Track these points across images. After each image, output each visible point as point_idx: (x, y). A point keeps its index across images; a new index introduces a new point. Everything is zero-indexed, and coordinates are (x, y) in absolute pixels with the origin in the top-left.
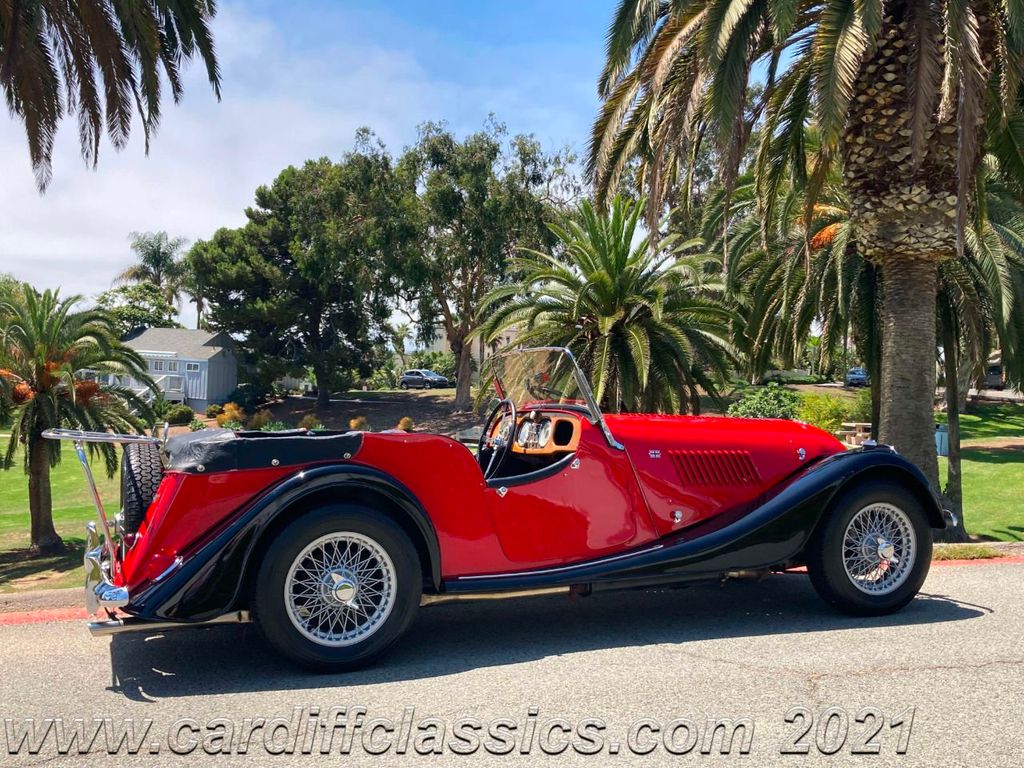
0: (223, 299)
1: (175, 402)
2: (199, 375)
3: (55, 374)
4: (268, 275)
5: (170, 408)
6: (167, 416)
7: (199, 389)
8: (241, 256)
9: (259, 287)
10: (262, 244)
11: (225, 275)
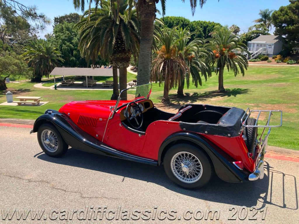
0: (280, 26)
1: (264, 55)
2: (271, 47)
3: (224, 51)
4: (293, 18)
5: (262, 57)
6: (261, 58)
7: (271, 51)
8: (286, 13)
9: (291, 22)
10: (293, 9)
11: (281, 20)
